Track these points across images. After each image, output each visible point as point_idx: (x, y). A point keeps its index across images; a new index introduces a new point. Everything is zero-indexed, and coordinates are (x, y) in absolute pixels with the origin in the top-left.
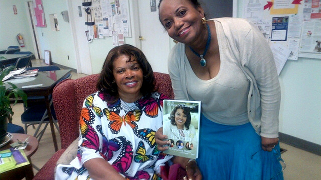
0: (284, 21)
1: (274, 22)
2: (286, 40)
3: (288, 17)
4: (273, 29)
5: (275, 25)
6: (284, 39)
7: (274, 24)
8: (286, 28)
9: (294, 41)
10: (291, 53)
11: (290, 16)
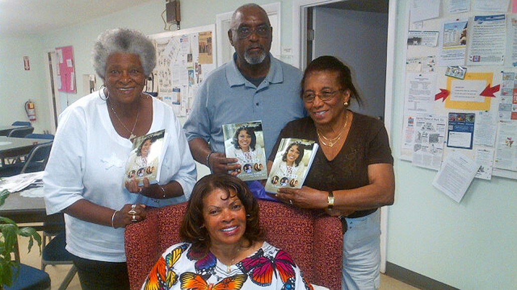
0: (468, 119)
1: (451, 119)
2: (471, 148)
3: (474, 114)
4: (450, 129)
5: (453, 125)
6: (469, 147)
7: (451, 122)
8: (470, 130)
9: (485, 151)
10: (480, 169)
11: (477, 112)
